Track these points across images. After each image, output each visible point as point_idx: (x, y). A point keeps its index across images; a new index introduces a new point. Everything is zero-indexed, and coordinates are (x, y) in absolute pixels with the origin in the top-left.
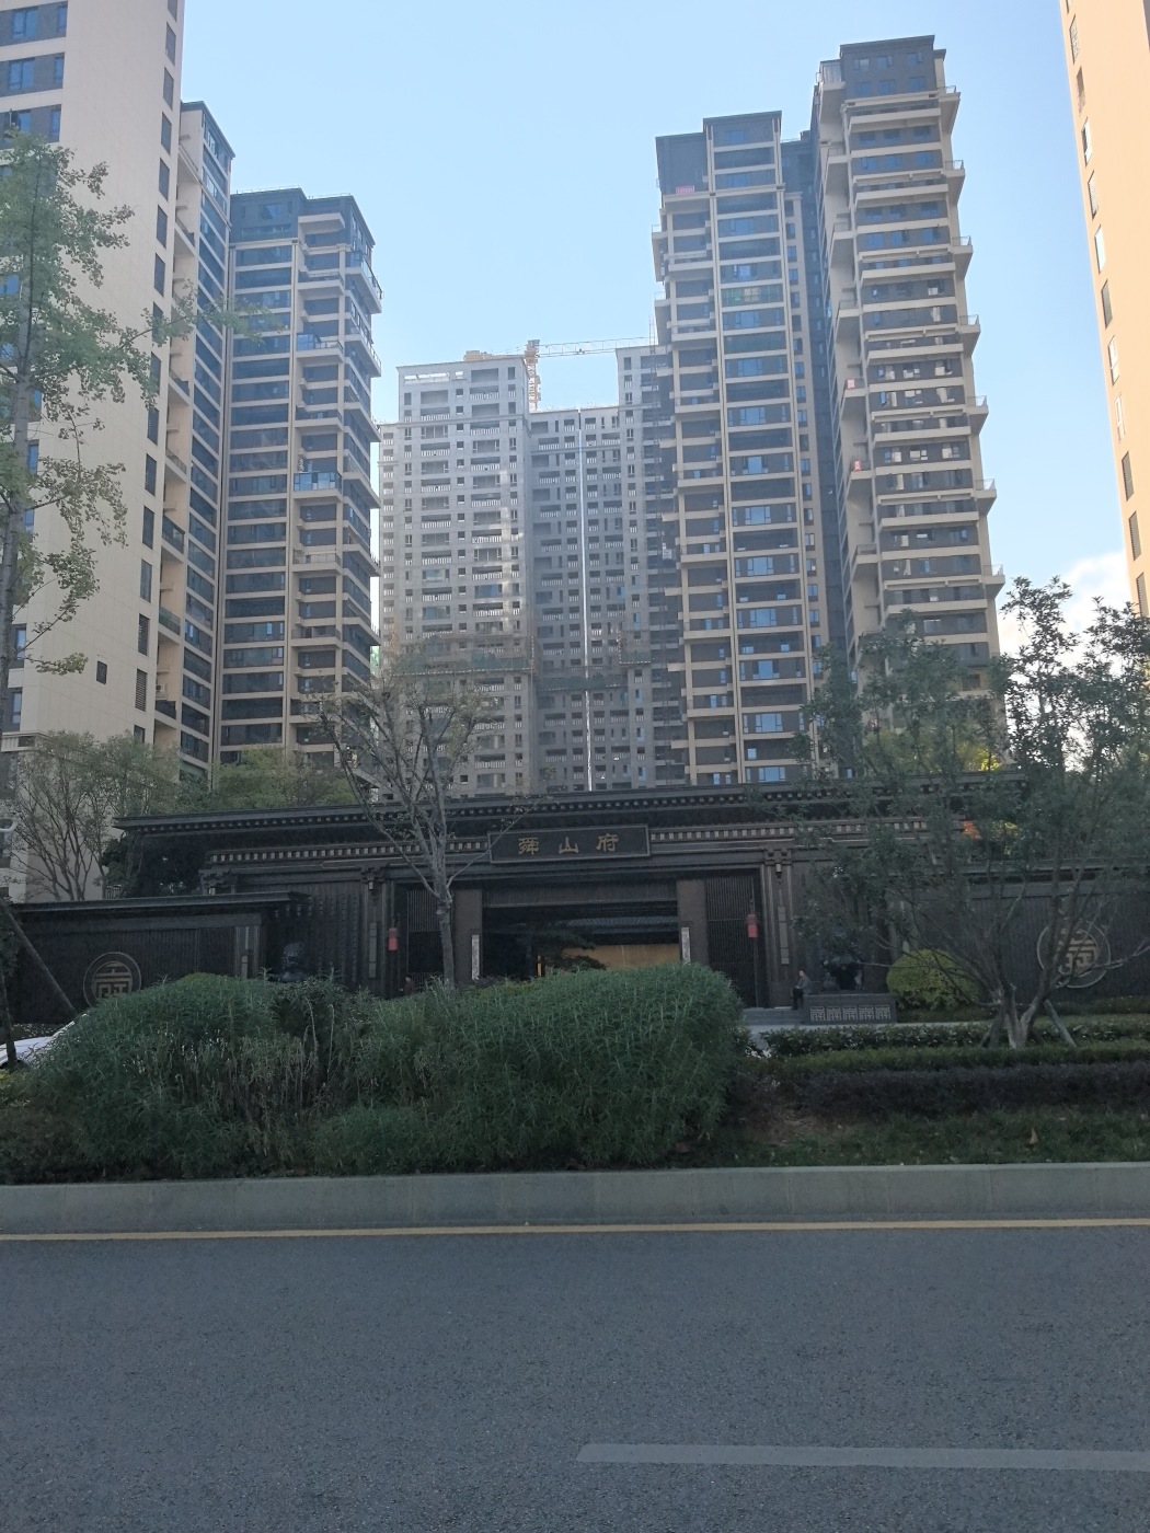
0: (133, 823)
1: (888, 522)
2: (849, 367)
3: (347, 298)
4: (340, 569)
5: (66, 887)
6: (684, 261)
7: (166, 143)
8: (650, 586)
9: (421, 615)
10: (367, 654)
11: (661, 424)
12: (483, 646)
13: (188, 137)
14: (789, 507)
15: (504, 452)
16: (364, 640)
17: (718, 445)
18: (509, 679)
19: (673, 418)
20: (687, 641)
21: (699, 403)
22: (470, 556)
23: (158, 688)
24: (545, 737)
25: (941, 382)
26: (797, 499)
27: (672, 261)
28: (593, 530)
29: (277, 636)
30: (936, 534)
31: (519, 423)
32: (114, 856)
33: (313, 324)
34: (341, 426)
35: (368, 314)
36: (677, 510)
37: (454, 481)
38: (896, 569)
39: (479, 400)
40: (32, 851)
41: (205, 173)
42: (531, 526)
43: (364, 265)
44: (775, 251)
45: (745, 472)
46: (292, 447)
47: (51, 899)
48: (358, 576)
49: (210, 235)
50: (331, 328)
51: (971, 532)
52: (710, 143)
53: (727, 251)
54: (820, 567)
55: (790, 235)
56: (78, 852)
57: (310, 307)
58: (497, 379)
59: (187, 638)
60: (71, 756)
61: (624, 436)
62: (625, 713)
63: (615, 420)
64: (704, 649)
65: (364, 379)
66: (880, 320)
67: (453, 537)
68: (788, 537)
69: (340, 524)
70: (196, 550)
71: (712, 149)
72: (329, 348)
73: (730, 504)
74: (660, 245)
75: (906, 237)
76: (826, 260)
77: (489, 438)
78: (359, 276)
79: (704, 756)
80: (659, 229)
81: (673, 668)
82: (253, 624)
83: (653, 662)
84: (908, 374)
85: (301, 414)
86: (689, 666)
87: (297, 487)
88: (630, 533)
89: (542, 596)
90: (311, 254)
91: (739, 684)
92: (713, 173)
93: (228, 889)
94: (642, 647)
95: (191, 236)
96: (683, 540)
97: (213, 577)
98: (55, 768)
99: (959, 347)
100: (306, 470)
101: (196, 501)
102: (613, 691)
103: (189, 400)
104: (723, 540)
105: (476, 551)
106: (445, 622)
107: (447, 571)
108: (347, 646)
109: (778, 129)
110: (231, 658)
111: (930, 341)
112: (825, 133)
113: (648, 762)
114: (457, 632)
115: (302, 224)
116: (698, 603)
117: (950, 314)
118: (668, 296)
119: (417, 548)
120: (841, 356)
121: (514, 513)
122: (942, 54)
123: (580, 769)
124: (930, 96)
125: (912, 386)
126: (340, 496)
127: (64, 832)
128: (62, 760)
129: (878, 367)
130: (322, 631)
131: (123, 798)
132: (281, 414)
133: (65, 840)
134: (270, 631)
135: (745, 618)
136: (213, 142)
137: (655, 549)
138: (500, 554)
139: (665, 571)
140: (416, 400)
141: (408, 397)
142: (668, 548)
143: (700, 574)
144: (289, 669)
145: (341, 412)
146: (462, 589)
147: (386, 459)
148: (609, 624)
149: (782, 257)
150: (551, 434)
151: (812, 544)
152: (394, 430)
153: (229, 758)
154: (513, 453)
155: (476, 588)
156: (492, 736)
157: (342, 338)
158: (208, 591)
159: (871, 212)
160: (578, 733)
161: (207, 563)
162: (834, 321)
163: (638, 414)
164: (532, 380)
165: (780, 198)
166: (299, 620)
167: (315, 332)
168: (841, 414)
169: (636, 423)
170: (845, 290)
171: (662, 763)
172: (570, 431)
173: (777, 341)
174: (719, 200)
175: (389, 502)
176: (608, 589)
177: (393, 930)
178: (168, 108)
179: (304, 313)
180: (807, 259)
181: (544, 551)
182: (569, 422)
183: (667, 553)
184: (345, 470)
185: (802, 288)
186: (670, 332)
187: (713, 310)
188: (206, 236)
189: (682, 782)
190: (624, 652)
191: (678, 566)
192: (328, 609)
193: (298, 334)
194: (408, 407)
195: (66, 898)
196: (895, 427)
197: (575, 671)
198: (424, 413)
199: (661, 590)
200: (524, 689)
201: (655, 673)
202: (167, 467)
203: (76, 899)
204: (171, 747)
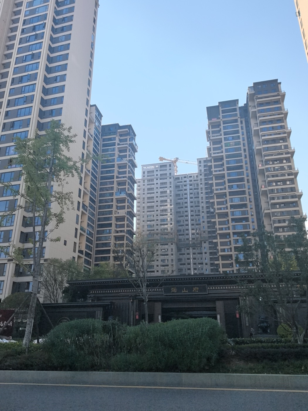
0: (71, 282)
1: (272, 201)
2: (260, 161)
3: (129, 149)
4: (126, 215)
5: (54, 299)
6: (214, 136)
7: (86, 115)
8: (207, 219)
9: (146, 227)
10: (132, 237)
11: (209, 177)
12: (163, 235)
13: (92, 113)
14: (245, 198)
15: (168, 185)
16: (131, 233)
17: (225, 182)
18: (170, 244)
19: (212, 176)
20: (218, 233)
21: (219, 171)
22: (159, 211)
23: (79, 247)
24: (180, 260)
25: (285, 164)
26: (247, 195)
27: (211, 136)
28: (192, 204)
29: (110, 233)
30: (286, 204)
31: (172, 178)
32: (66, 291)
33: (121, 155)
34: (127, 180)
35: (134, 152)
36: (214, 199)
37: (155, 193)
38: (276, 214)
39: (162, 172)
40: (46, 289)
41: (95, 121)
42: (175, 204)
43: (133, 141)
44: (239, 133)
45: (232, 189)
46: (115, 185)
47: (50, 302)
48: (130, 217)
49: (96, 135)
50: (125, 156)
51: (296, 204)
52: (220, 108)
53: (225, 134)
54: (254, 214)
55: (242, 129)
56: (57, 290)
57: (120, 151)
58: (166, 167)
59: (87, 234)
60: (56, 264)
61: (199, 180)
62: (202, 253)
63: (197, 176)
64: (223, 236)
65: (133, 168)
66: (268, 149)
67: (155, 207)
68: (245, 206)
69: (126, 204)
70: (90, 211)
71: (221, 109)
72: (125, 161)
73: (228, 197)
74: (208, 133)
75: (273, 128)
76: (252, 135)
77: (164, 182)
78: (132, 143)
79: (224, 266)
80: (208, 129)
81: (215, 241)
82: (104, 230)
83: (209, 239)
84: (275, 163)
85: (117, 177)
86: (219, 240)
87: (116, 195)
88: (201, 205)
89: (178, 222)
90: (121, 139)
91: (233, 245)
92: (221, 114)
93: (95, 301)
94: (206, 235)
95: (92, 136)
96: (216, 207)
97: (94, 218)
98: (52, 267)
99: (289, 155)
100: (118, 191)
101: (91, 199)
102: (198, 247)
103: (90, 174)
104: (227, 206)
105: (161, 210)
106: (152, 229)
107: (153, 216)
108: (127, 235)
109: (238, 103)
110: (98, 239)
111: (282, 154)
112: (250, 104)
113: (209, 267)
114: (156, 231)
115: (119, 132)
116: (220, 223)
117: (286, 147)
118: (210, 145)
119: (146, 210)
120: (257, 159)
121: (171, 200)
122: (280, 83)
123: (189, 269)
124: (278, 93)
125: (277, 166)
126: (127, 197)
127: (54, 284)
128: (54, 266)
129: (267, 161)
130: (121, 231)
131: (69, 275)
132: (112, 177)
133: (54, 287)
134: (108, 232)
135: (234, 227)
136: (98, 113)
137: (209, 209)
138: (167, 211)
139: (211, 215)
140: (146, 173)
141: (144, 173)
142: (212, 208)
143: (221, 215)
144: (112, 241)
145: (127, 177)
146: (157, 220)
147: (138, 188)
148: (196, 229)
149: (240, 134)
150: (180, 180)
151: (252, 207)
152: (141, 181)
153: (96, 265)
154: (170, 185)
155: (161, 220)
156: (165, 260)
157: (128, 159)
158: (93, 222)
159: (263, 122)
160: (188, 259)
161: (93, 215)
162: (255, 150)
163: (203, 175)
164: (176, 167)
165: (239, 120)
166: (115, 229)
167: (121, 157)
168: (258, 174)
169: (203, 177)
170: (257, 142)
171: (212, 268)
172: (185, 179)
173: (240, 155)
174: (223, 121)
175: (139, 198)
176: (196, 220)
177: (137, 313)
178: (87, 107)
179: (119, 153)
180: (247, 134)
181: (179, 210)
182: (185, 177)
183: (212, 210)
184: (128, 191)
185: (246, 142)
186: (211, 154)
187: (222, 148)
188: (95, 135)
189: (218, 273)
190: (201, 237)
191: (215, 213)
192: (123, 226)
193: (117, 158)
194: (144, 175)
195: (53, 302)
196: (273, 176)
197: (187, 242)
198: (148, 176)
199: (210, 220)
200: (174, 247)
201: (210, 242)
202: (84, 191)
203: (56, 303)
204: (82, 262)
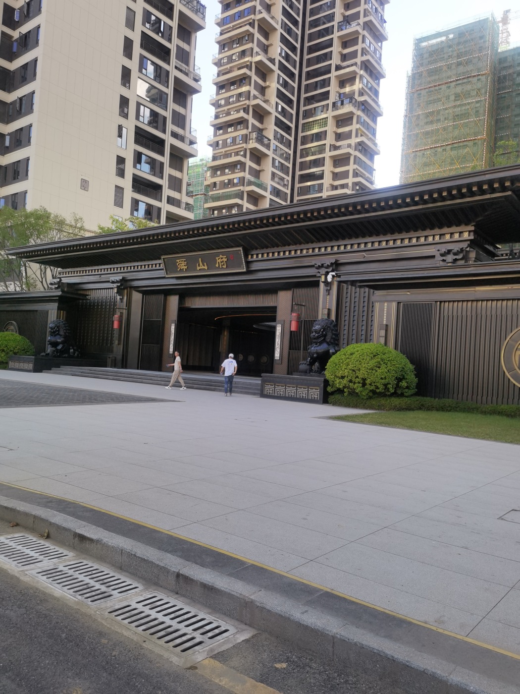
4: (353, 152)
29: (319, 191)
33: (348, 16)
34: (358, 70)
46: (333, 87)
48: (365, 156)
50: (356, 16)
57: (347, 6)
69: (354, 127)
82: (310, 186)
85: (337, 68)
87: (333, 109)
100: (339, 99)
126: (355, 111)
130: (343, 186)
132: (328, 70)
134: (316, 189)
145: (359, 63)
166: (331, 182)
167: (347, 20)
179: (343, 11)
184: (360, 97)
192: (345, 175)
193: (338, 23)
